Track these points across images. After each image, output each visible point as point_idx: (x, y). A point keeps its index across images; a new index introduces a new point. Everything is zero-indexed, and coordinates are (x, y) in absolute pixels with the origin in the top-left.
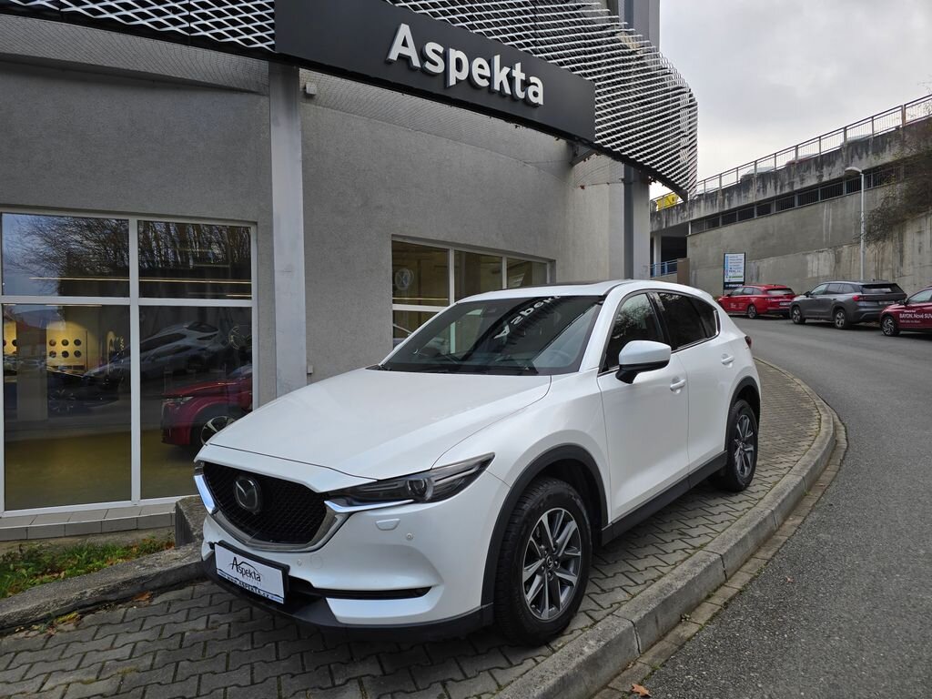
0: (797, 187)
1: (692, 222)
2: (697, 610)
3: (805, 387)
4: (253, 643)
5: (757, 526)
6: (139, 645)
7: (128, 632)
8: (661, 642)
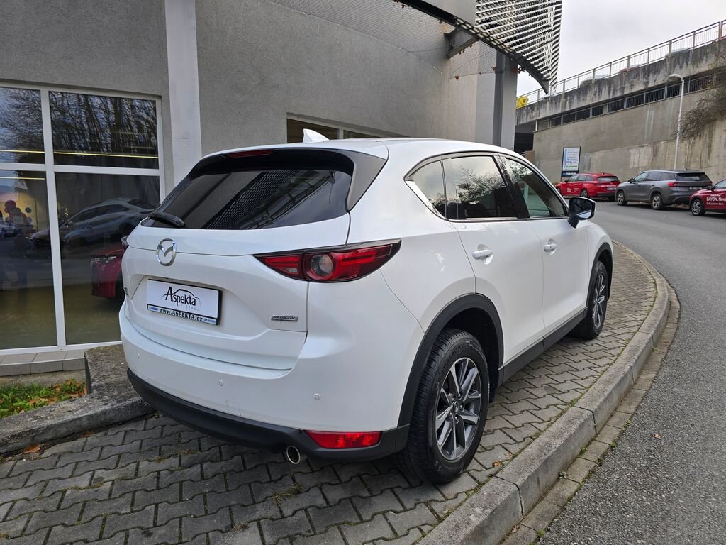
0: (627, 92)
1: (539, 120)
2: (573, 466)
3: (638, 257)
4: (132, 505)
5: (620, 381)
6: (18, 504)
7: (10, 489)
8: (543, 502)
